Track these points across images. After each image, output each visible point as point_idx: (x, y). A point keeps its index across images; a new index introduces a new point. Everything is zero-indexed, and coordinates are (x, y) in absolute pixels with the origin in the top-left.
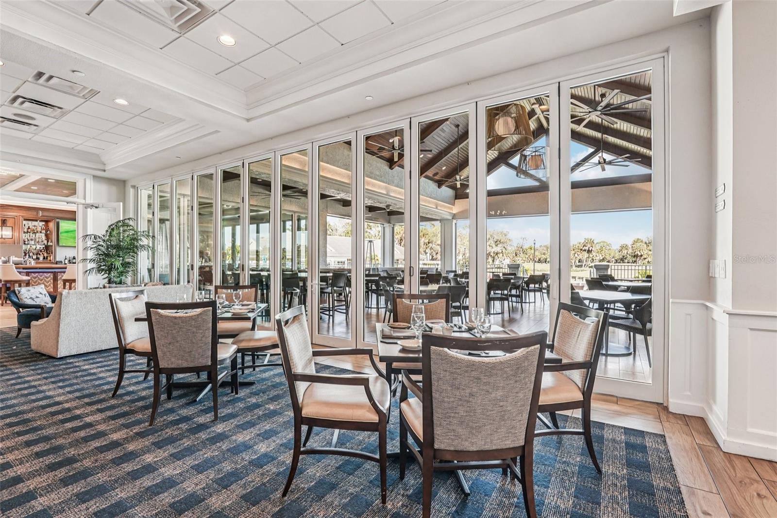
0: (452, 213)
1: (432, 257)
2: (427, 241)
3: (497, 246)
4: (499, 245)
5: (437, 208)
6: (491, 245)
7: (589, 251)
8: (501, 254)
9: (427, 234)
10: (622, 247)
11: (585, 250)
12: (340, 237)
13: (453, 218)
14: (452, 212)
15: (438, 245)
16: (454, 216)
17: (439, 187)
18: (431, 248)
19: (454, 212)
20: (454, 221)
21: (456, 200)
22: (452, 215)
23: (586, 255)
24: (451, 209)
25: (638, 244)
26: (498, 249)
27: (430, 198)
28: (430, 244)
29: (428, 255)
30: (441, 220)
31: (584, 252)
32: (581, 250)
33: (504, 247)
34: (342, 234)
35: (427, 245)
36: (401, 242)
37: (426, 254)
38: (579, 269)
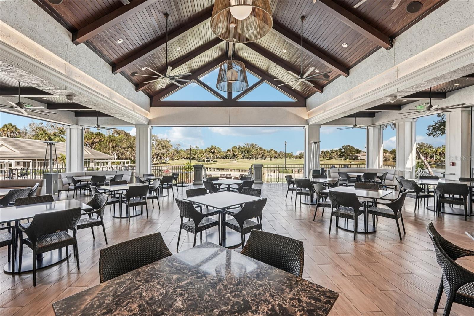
0: (149, 119)
1: (119, 156)
2: (115, 145)
3: (163, 149)
4: (165, 149)
5: (134, 111)
6: (160, 148)
7: (213, 153)
8: (166, 155)
9: (115, 140)
10: (228, 150)
11: (211, 152)
12: (30, 140)
13: (148, 124)
14: (147, 117)
15: (123, 148)
16: (150, 122)
17: (137, 89)
18: (118, 150)
19: (150, 118)
20: (150, 127)
21: (151, 107)
22: (148, 121)
23: (212, 155)
24: (147, 115)
25: (235, 149)
26: (164, 151)
27: (128, 99)
28: (117, 147)
29: (115, 155)
30: (136, 125)
31: (211, 153)
32: (209, 152)
33: (168, 150)
34: (32, 137)
35: (114, 148)
36: (92, 146)
37: (113, 154)
38: (209, 163)
